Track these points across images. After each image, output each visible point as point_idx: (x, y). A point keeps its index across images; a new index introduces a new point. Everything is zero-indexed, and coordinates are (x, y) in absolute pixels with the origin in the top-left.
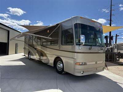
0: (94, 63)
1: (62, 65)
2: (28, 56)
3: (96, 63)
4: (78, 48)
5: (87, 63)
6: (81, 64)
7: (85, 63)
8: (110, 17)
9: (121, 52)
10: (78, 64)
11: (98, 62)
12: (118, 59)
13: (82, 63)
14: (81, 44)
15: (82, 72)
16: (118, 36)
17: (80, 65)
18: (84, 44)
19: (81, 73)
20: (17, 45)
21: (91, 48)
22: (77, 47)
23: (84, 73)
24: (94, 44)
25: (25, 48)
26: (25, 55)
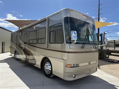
0: (87, 64)
1: (50, 67)
2: (15, 56)
3: (89, 64)
4: (69, 47)
5: (79, 64)
6: (72, 65)
7: (77, 64)
8: (98, 15)
9: (109, 49)
10: (69, 66)
11: (92, 63)
12: (107, 56)
13: (74, 65)
14: (72, 42)
15: (74, 76)
16: (106, 33)
17: (71, 67)
18: (76, 42)
19: (72, 76)
20: (4, 43)
21: (84, 47)
22: (67, 45)
23: (76, 77)
24: (86, 42)
25: (11, 47)
26: (11, 55)
